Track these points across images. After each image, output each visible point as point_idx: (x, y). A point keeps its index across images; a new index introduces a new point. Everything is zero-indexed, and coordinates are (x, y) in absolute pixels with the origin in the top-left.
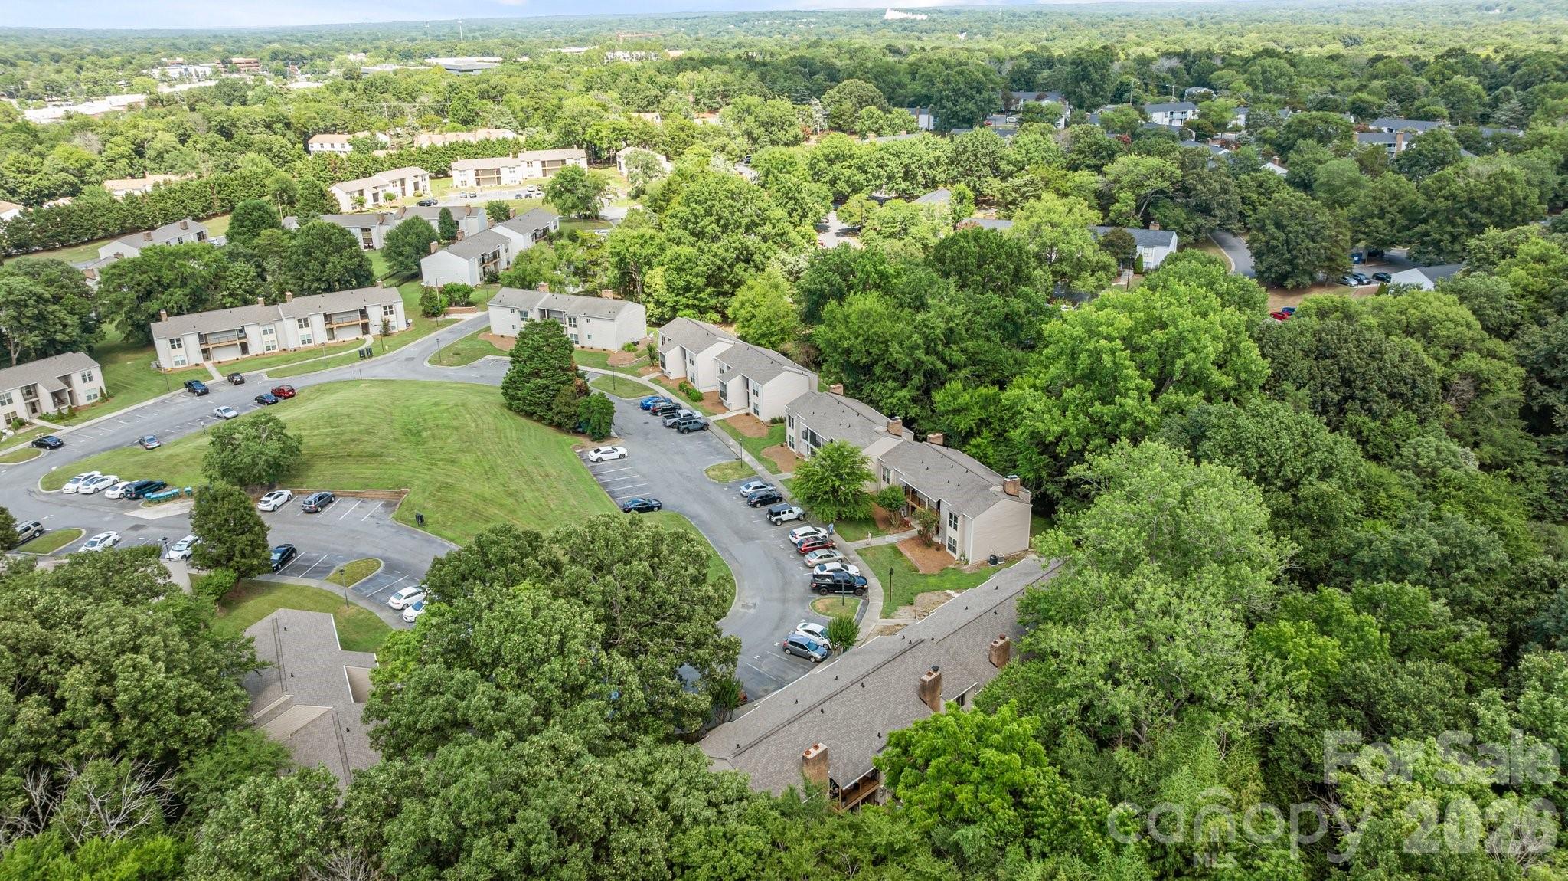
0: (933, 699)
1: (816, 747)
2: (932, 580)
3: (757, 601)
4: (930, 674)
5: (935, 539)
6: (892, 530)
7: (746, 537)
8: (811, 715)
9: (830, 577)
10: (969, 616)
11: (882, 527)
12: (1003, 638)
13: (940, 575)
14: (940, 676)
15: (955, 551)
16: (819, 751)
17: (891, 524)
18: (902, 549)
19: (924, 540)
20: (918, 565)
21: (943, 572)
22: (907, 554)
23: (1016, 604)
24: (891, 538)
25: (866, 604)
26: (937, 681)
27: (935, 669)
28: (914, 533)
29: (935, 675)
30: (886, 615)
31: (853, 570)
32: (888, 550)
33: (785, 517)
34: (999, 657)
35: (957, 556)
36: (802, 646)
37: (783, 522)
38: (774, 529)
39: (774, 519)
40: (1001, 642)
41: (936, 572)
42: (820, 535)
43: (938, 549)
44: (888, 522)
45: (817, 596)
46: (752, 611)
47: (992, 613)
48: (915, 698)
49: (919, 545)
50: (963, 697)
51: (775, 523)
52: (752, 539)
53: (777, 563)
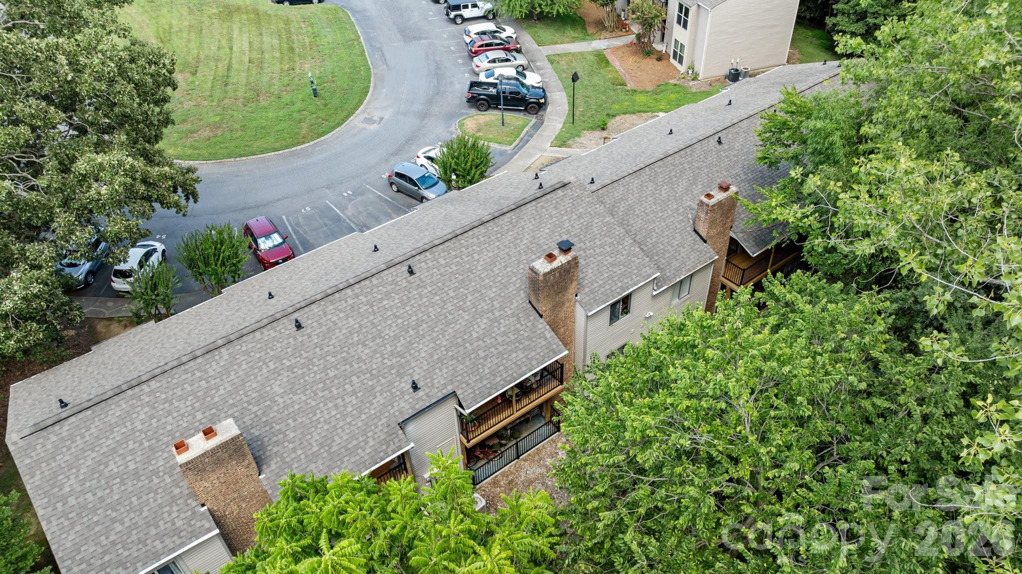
0: (557, 306)
1: (209, 433)
2: (641, 99)
3: (387, 115)
4: (551, 257)
5: (659, 47)
6: (605, 34)
7: (409, 34)
8: (269, 333)
9: (494, 85)
10: (672, 145)
11: (591, 30)
12: (724, 188)
13: (655, 93)
14: (575, 262)
15: (681, 62)
16: (214, 442)
17: (605, 28)
18: (610, 58)
19: (643, 48)
20: (627, 78)
21: (659, 89)
22: (616, 63)
23: (759, 124)
24: (600, 44)
25: (537, 127)
26: (567, 274)
27: (566, 248)
28: (632, 38)
29: (562, 259)
30: (562, 142)
31: (532, 79)
32: (592, 58)
33: (467, 13)
34: (712, 224)
35: (682, 69)
36: (410, 180)
37: (464, 20)
38: (453, 28)
39: (453, 14)
40: (719, 196)
41: (650, 88)
42: (504, 35)
43: (659, 59)
44: (600, 25)
45: (473, 111)
46: (374, 127)
47: (713, 141)
48: (520, 300)
49: (635, 53)
50: (626, 300)
51: (453, 21)
52: (420, 38)
53: (438, 68)
